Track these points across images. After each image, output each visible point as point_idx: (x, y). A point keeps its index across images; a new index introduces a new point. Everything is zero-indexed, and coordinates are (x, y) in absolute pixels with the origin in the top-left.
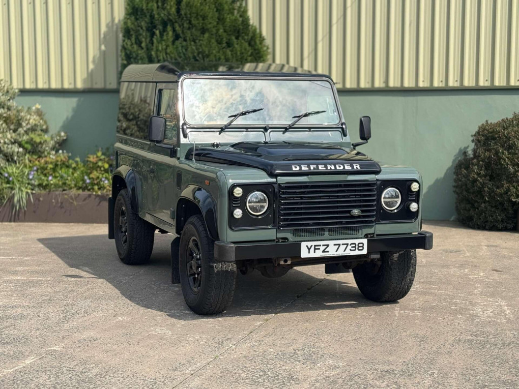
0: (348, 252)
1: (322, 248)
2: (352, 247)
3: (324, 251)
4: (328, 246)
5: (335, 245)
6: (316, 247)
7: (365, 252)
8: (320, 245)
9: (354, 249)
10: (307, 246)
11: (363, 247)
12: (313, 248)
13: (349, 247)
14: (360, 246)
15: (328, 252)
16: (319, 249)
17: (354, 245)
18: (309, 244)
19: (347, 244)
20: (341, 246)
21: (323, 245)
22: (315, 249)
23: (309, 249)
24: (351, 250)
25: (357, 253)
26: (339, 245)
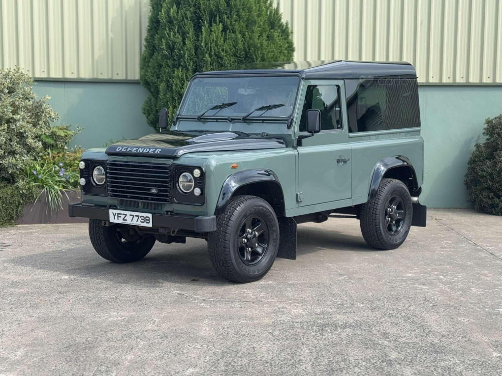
0: (139, 223)
1: (123, 216)
2: (142, 219)
3: (124, 219)
4: (126, 215)
6: (119, 215)
7: (150, 225)
8: (121, 214)
9: (143, 221)
10: (113, 213)
11: (149, 220)
12: (117, 214)
13: (140, 219)
14: (145, 220)
15: (126, 220)
16: (120, 217)
17: (143, 218)
18: (115, 212)
19: (139, 216)
20: (135, 217)
21: (123, 214)
22: (118, 217)
23: (114, 216)
24: (141, 222)
25: (145, 225)
26: (133, 216)
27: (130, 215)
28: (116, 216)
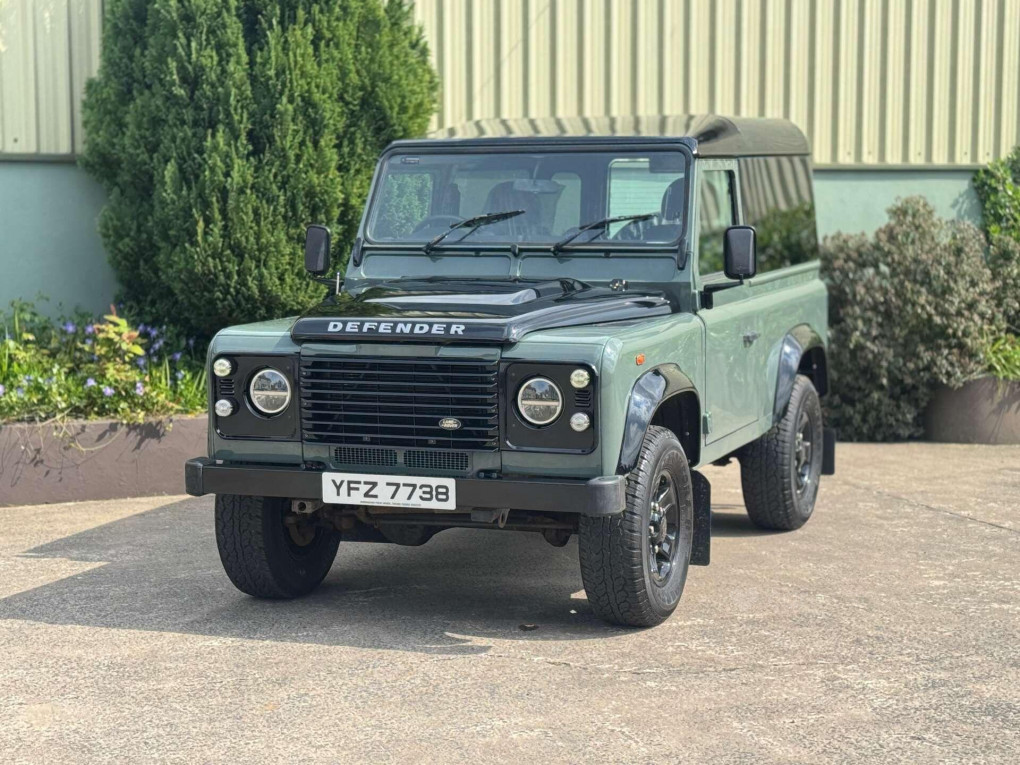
0: (416, 502)
1: (364, 488)
2: (424, 493)
3: (367, 495)
4: (374, 484)
6: (352, 485)
7: (450, 505)
8: (359, 483)
9: (428, 496)
10: (334, 481)
11: (446, 494)
12: (345, 485)
13: (418, 492)
14: (441, 493)
15: (376, 496)
16: (357, 489)
17: (428, 489)
18: (339, 477)
19: (414, 486)
20: (402, 488)
21: (366, 483)
22: (350, 489)
23: (338, 488)
24: (421, 498)
25: (434, 505)
26: (398, 485)
27: (388, 484)
28: (344, 487)
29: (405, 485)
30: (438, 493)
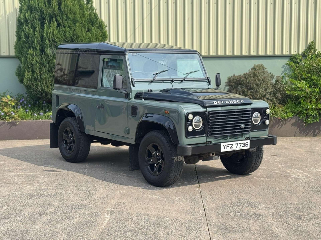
1: (230, 146)
2: (243, 145)
3: (231, 148)
4: (233, 145)
5: (236, 144)
6: (228, 146)
7: (248, 147)
8: (229, 145)
9: (244, 146)
10: (224, 145)
11: (248, 144)
12: (226, 146)
13: (242, 145)
14: (245, 145)
15: (233, 148)
16: (229, 147)
17: (244, 144)
18: (225, 144)
19: (241, 143)
22: (227, 147)
23: (224, 147)
24: (243, 147)
25: (245, 148)
29: (239, 144)
30: (246, 145)
